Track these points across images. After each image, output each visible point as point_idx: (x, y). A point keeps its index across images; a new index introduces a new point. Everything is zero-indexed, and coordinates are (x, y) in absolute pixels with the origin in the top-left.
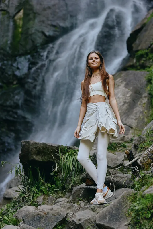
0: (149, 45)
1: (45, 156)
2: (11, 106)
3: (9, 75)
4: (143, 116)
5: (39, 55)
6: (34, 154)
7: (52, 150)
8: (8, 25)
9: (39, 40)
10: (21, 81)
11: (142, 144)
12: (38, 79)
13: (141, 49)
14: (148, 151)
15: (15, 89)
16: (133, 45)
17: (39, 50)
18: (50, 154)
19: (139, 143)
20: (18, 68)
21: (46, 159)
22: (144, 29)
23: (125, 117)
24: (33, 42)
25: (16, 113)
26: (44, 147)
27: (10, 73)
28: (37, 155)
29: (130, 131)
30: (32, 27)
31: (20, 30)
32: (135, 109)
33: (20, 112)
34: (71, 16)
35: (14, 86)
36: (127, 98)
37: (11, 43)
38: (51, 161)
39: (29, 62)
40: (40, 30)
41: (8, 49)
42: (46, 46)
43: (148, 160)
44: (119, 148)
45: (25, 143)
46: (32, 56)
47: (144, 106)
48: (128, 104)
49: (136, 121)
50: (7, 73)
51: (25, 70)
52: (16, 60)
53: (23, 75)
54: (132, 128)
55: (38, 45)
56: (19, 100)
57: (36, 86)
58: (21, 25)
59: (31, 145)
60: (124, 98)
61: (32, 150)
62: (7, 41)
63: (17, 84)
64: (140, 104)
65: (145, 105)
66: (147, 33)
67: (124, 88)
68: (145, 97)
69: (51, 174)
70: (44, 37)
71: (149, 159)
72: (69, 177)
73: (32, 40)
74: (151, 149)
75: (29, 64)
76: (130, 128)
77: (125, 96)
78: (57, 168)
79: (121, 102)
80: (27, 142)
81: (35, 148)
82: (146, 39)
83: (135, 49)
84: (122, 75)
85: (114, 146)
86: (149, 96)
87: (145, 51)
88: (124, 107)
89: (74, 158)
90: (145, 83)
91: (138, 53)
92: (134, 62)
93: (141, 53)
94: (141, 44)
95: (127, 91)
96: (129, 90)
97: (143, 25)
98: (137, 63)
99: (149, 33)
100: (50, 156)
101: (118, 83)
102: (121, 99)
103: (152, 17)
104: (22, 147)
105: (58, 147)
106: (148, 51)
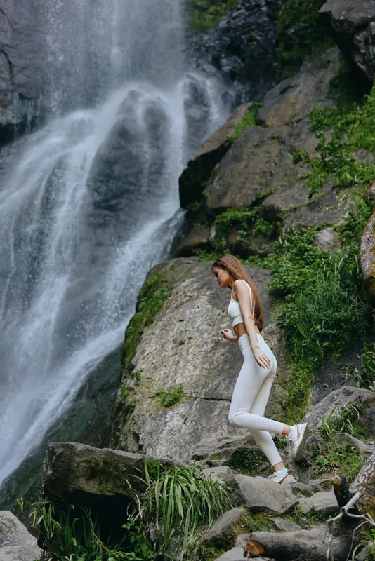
0: (254, 199)
1: (107, 480)
6: (83, 476)
7: (125, 467)
11: (322, 456)
13: (232, 207)
14: (364, 478)
16: (206, 193)
18: (119, 477)
19: (311, 453)
21: (109, 489)
22: (230, 152)
23: (225, 380)
26: (107, 461)
28: (88, 480)
34: (22, 97)
38: (121, 494)
43: (370, 498)
44: (260, 464)
45: (62, 450)
48: (228, 347)
59: (78, 455)
60: (213, 333)
61: (77, 467)
66: (241, 166)
67: (209, 307)
68: (272, 333)
69: (124, 526)
71: (371, 496)
72: (176, 534)
74: (370, 472)
77: (215, 328)
78: (141, 512)
79: (206, 342)
80: (69, 448)
81: (85, 461)
82: (244, 183)
83: (211, 203)
84: (194, 271)
85: (248, 459)
86: (279, 330)
87: (244, 213)
88: (217, 355)
89: (185, 489)
90: (266, 296)
91: (224, 215)
92: (210, 235)
93: (232, 217)
94: (230, 192)
95: (219, 314)
96: (223, 312)
97: (226, 141)
98: (223, 239)
99: (247, 167)
100: (118, 482)
101: (190, 291)
102: (206, 335)
103: (248, 126)
104: (54, 458)
105: (141, 460)
106: (253, 212)
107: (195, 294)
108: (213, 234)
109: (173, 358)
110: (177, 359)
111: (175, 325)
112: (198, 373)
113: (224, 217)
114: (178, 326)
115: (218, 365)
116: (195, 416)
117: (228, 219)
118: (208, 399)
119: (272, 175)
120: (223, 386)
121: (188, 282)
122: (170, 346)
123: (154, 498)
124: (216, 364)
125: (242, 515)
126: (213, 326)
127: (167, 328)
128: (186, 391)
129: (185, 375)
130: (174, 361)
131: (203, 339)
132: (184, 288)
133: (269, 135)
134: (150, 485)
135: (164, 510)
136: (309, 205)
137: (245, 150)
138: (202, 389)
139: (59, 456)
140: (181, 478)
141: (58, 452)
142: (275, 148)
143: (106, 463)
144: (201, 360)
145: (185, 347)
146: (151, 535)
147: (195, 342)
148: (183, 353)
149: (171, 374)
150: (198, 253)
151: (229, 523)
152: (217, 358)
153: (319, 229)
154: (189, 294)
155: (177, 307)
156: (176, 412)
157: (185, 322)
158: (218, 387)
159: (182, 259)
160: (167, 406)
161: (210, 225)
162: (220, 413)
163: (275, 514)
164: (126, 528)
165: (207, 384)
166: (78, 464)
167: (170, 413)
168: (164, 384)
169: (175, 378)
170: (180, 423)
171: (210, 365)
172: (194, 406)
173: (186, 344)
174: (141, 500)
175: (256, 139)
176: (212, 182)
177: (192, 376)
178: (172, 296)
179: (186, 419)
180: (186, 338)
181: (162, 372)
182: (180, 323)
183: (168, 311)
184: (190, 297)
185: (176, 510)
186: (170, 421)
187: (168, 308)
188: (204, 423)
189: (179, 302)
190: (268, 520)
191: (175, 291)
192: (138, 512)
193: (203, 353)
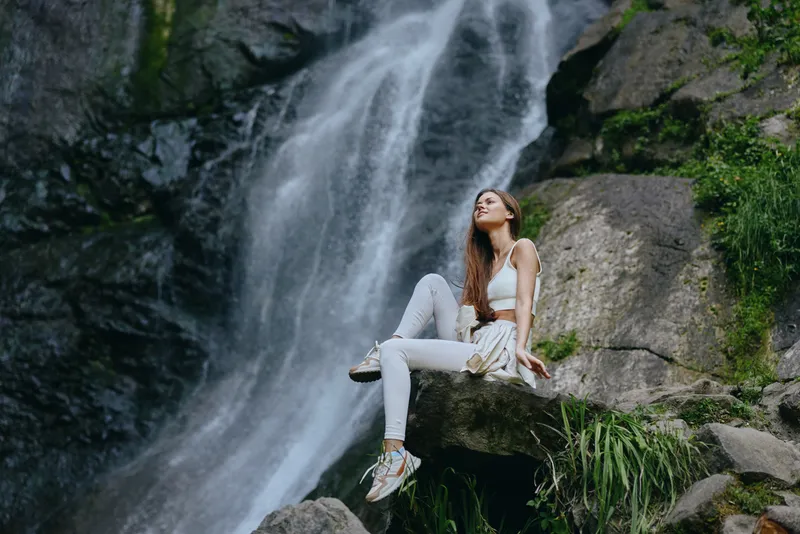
0: (657, 95)
1: (502, 432)
2: (127, 287)
3: (124, 182)
4: (706, 320)
5: (230, 118)
6: (463, 423)
7: (530, 411)
8: (125, 16)
9: (230, 70)
10: (165, 205)
12: (223, 200)
13: (625, 109)
15: (143, 229)
16: (587, 95)
17: (227, 103)
18: (519, 428)
20: (155, 160)
21: (504, 446)
22: (618, 44)
23: (638, 322)
24: (209, 76)
25: (146, 312)
26: (502, 400)
27: (125, 174)
28: (471, 430)
29: (669, 373)
30: (207, 27)
31: (166, 33)
32: (672, 297)
33: (159, 307)
35: (139, 220)
36: (627, 259)
37: (132, 76)
38: (524, 455)
39: (194, 143)
40: (234, 38)
41: (121, 93)
42: (251, 90)
44: (727, 421)
46: (204, 123)
47: (704, 289)
48: (639, 280)
49: (684, 338)
50: (116, 174)
51: (179, 168)
52: (147, 132)
53: (172, 182)
54: (671, 360)
55: (223, 86)
56: (156, 267)
57: (216, 220)
58: (168, 19)
59: (456, 390)
60: (617, 262)
61: (455, 408)
62: (118, 67)
63: (148, 212)
64: (687, 282)
65: (708, 285)
66: (635, 58)
67: (608, 228)
68: (704, 258)
69: (530, 503)
70: (244, 62)
72: (615, 516)
73: (203, 68)
75: (193, 150)
76: (666, 363)
77: (619, 254)
78: (556, 481)
79: (606, 275)
80: (442, 378)
81: (468, 400)
82: (640, 78)
83: (595, 107)
84: (581, 187)
85: (708, 412)
86: (715, 253)
87: (645, 114)
88: (623, 291)
89: (629, 445)
90: (690, 211)
91: (617, 118)
92: (595, 148)
93: (626, 121)
94: (621, 92)
95: (623, 237)
96: (629, 233)
97: (610, 33)
98: (614, 151)
99: (643, 58)
100: (519, 434)
101: (577, 211)
102: (605, 265)
103: (640, 12)
104: (419, 394)
105: (554, 400)
106: (658, 112)
107: (586, 214)
108: (600, 147)
109: (559, 297)
110: (565, 299)
111: (559, 254)
112: (597, 315)
113: (616, 122)
114: (563, 256)
115: (627, 303)
116: (597, 371)
117: (622, 123)
118: (615, 349)
119: (680, 63)
120: (636, 330)
121: (572, 200)
122: (553, 282)
123: (579, 459)
124: (623, 302)
125: (729, 485)
126: (616, 252)
127: (548, 259)
128: (580, 339)
129: (578, 318)
130: (560, 301)
131: (602, 270)
132: (569, 208)
133: (672, 17)
134: (570, 440)
135: (596, 478)
136: (744, 91)
137: (639, 38)
138: (606, 335)
139: (427, 391)
140: (621, 428)
141: (426, 385)
142: (682, 33)
143: (499, 403)
144: (600, 297)
145: (575, 282)
146: (576, 517)
147: (591, 275)
148: (574, 289)
149: (558, 318)
150: (579, 172)
151: (710, 496)
152: (625, 294)
153: (761, 119)
154: (576, 215)
155: (559, 233)
156: (568, 367)
157: (573, 250)
158: (629, 331)
159: (557, 180)
160: (554, 360)
161: (594, 137)
162: (634, 366)
163: (782, 485)
164: (534, 507)
165: (611, 330)
166: (456, 404)
167: (560, 369)
168: (549, 331)
169: (563, 322)
170: (576, 381)
171: (615, 303)
172: (595, 358)
173: (577, 277)
174: (556, 463)
175: (653, 24)
176: (595, 83)
177: (589, 319)
178: (552, 220)
179: (584, 376)
180: (576, 270)
181: (544, 316)
182: (567, 252)
183: (547, 238)
184: (578, 218)
185: (617, 478)
186: (560, 379)
187: (545, 235)
188: (611, 380)
189: (562, 226)
190: (772, 494)
191: (555, 213)
192: (551, 482)
193: (603, 288)
